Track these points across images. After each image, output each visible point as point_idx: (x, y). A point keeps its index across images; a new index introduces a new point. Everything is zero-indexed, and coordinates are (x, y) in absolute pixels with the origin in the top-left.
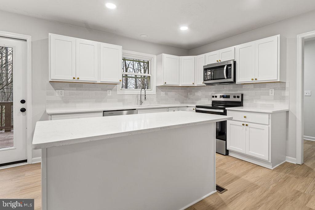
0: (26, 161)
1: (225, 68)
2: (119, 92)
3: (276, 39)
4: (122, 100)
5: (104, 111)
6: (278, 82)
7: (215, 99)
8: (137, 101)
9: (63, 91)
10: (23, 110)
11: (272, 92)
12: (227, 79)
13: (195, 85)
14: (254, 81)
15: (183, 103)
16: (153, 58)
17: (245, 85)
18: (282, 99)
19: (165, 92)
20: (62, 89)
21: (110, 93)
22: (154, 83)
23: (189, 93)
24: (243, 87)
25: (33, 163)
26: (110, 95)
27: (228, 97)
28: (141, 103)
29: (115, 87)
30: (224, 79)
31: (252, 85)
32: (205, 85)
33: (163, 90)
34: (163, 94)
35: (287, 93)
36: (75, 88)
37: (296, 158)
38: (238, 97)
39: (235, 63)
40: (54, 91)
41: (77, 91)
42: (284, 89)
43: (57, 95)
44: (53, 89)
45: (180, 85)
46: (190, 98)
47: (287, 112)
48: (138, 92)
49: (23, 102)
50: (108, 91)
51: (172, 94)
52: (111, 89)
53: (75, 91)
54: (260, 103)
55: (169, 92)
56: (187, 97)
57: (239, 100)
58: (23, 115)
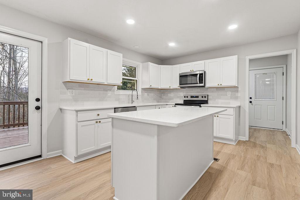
0: (40, 156)
1: (198, 76)
2: (116, 93)
3: (235, 58)
4: (118, 100)
5: (115, 108)
6: (236, 87)
7: (186, 99)
8: (128, 100)
9: (74, 91)
10: (38, 108)
11: (229, 94)
12: (200, 83)
13: (171, 88)
14: (220, 86)
15: (158, 102)
16: (139, 65)
17: (209, 88)
18: (236, 98)
19: (147, 93)
20: (73, 88)
21: (109, 93)
22: (140, 86)
23: (162, 94)
24: (208, 90)
25: (48, 158)
26: (110, 95)
27: (197, 97)
28: (133, 102)
29: (113, 89)
30: (197, 83)
31: (214, 88)
32: (180, 88)
33: (146, 92)
34: (146, 94)
35: (239, 94)
37: (245, 137)
38: (205, 97)
39: (205, 72)
40: (67, 90)
41: (85, 91)
42: (238, 91)
43: (69, 94)
44: (66, 88)
47: (240, 107)
48: (130, 93)
49: (38, 100)
51: (152, 94)
52: (110, 90)
53: (83, 91)
54: (220, 101)
55: (150, 93)
56: (161, 97)
57: (206, 99)
58: (38, 113)
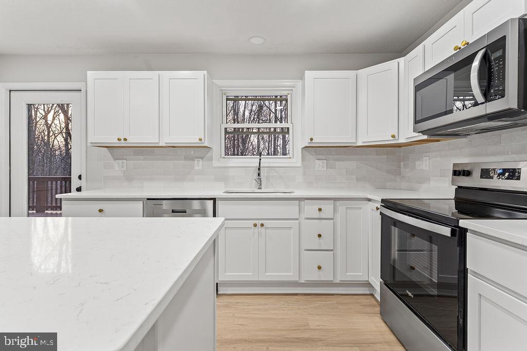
2: (215, 163)
4: (222, 177)
7: (465, 182)
9: (125, 162)
12: (486, 102)
19: (325, 161)
20: (125, 158)
21: (199, 165)
22: (297, 142)
26: (200, 167)
29: (209, 154)
33: (319, 157)
36: (142, 157)
40: (114, 161)
43: (117, 168)
44: (112, 159)
45: (360, 144)
46: (404, 176)
50: (196, 161)
51: (351, 164)
52: (202, 158)
53: (142, 161)
55: (339, 160)
56: (396, 173)
